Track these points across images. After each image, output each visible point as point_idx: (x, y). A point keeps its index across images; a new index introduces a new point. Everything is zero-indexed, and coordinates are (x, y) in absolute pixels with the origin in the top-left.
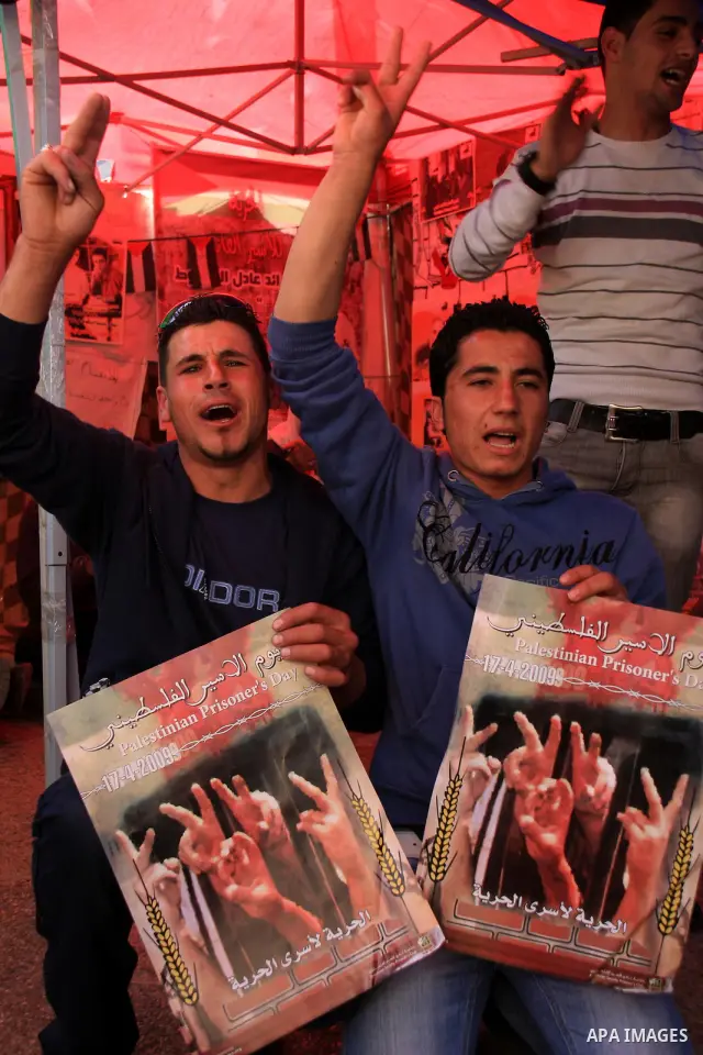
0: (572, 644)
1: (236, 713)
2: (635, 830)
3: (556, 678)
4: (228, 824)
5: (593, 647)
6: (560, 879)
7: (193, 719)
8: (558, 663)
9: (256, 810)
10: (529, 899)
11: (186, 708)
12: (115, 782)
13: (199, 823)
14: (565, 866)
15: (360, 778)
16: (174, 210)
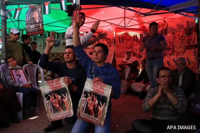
0: (94, 86)
1: (57, 87)
2: (99, 108)
3: (92, 90)
4: (55, 98)
5: (97, 87)
6: (92, 113)
7: (53, 87)
8: (93, 88)
9: (58, 97)
10: (89, 114)
11: (52, 85)
12: (44, 92)
13: (52, 97)
14: (93, 111)
15: (70, 96)
16: (117, 34)
